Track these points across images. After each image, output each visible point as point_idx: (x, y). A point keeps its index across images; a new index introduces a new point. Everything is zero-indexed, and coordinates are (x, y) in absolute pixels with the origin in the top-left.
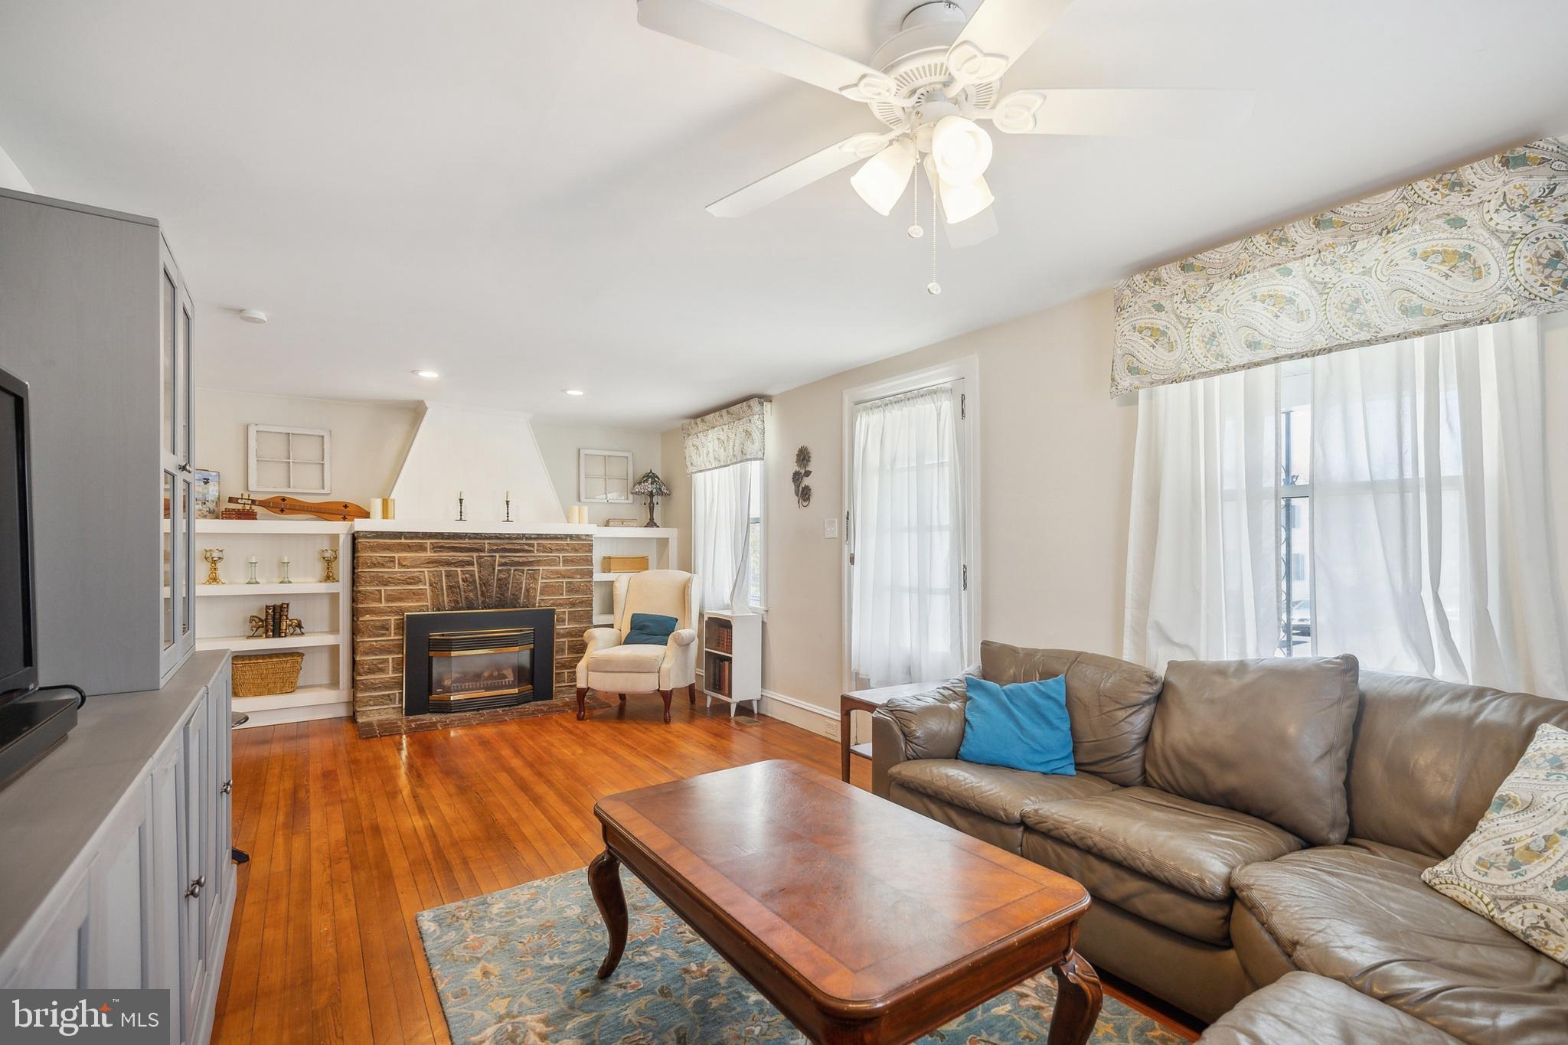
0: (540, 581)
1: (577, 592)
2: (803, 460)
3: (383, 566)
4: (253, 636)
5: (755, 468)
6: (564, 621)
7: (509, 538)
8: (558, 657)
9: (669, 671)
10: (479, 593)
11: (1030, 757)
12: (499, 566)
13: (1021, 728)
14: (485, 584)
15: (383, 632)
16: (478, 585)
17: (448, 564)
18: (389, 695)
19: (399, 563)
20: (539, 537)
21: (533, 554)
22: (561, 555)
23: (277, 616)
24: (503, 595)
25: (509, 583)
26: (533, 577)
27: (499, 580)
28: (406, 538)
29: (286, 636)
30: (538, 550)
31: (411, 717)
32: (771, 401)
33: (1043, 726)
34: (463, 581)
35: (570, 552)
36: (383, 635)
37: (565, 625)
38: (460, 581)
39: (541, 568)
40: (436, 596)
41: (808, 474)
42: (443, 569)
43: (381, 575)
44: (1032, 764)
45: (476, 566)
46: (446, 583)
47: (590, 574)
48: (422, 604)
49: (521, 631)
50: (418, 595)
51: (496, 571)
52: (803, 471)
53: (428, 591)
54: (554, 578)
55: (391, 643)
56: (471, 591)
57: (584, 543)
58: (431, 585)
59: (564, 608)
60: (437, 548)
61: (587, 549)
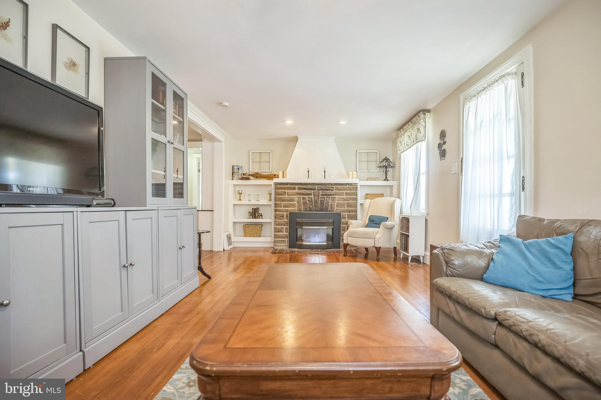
0: (336, 202)
1: (351, 207)
2: (443, 137)
3: (282, 195)
4: (249, 218)
5: (423, 145)
6: (345, 218)
7: (324, 185)
8: (342, 232)
9: (379, 238)
10: (314, 206)
11: (534, 285)
12: (321, 195)
13: (530, 266)
14: (316, 202)
15: (282, 218)
16: (313, 203)
17: (303, 194)
18: (284, 240)
19: (287, 194)
20: (336, 184)
21: (333, 191)
22: (344, 192)
23: (255, 212)
24: (322, 207)
25: (324, 202)
26: (333, 200)
27: (321, 201)
28: (290, 185)
29: (257, 218)
30: (335, 189)
31: (290, 249)
32: (430, 112)
33: (549, 266)
34: (308, 201)
35: (348, 191)
36: (282, 219)
37: (346, 220)
38: (307, 201)
39: (336, 197)
40: (299, 206)
41: (445, 143)
42: (301, 196)
43: (282, 198)
44: (535, 289)
45: (313, 195)
46: (303, 201)
47: (356, 199)
48: (294, 209)
49: (329, 221)
50: (293, 205)
51: (320, 197)
52: (442, 142)
53: (296, 205)
54: (342, 201)
55: (284, 222)
56: (311, 205)
57: (353, 187)
58: (297, 202)
59: (346, 213)
60: (300, 189)
61: (355, 189)
